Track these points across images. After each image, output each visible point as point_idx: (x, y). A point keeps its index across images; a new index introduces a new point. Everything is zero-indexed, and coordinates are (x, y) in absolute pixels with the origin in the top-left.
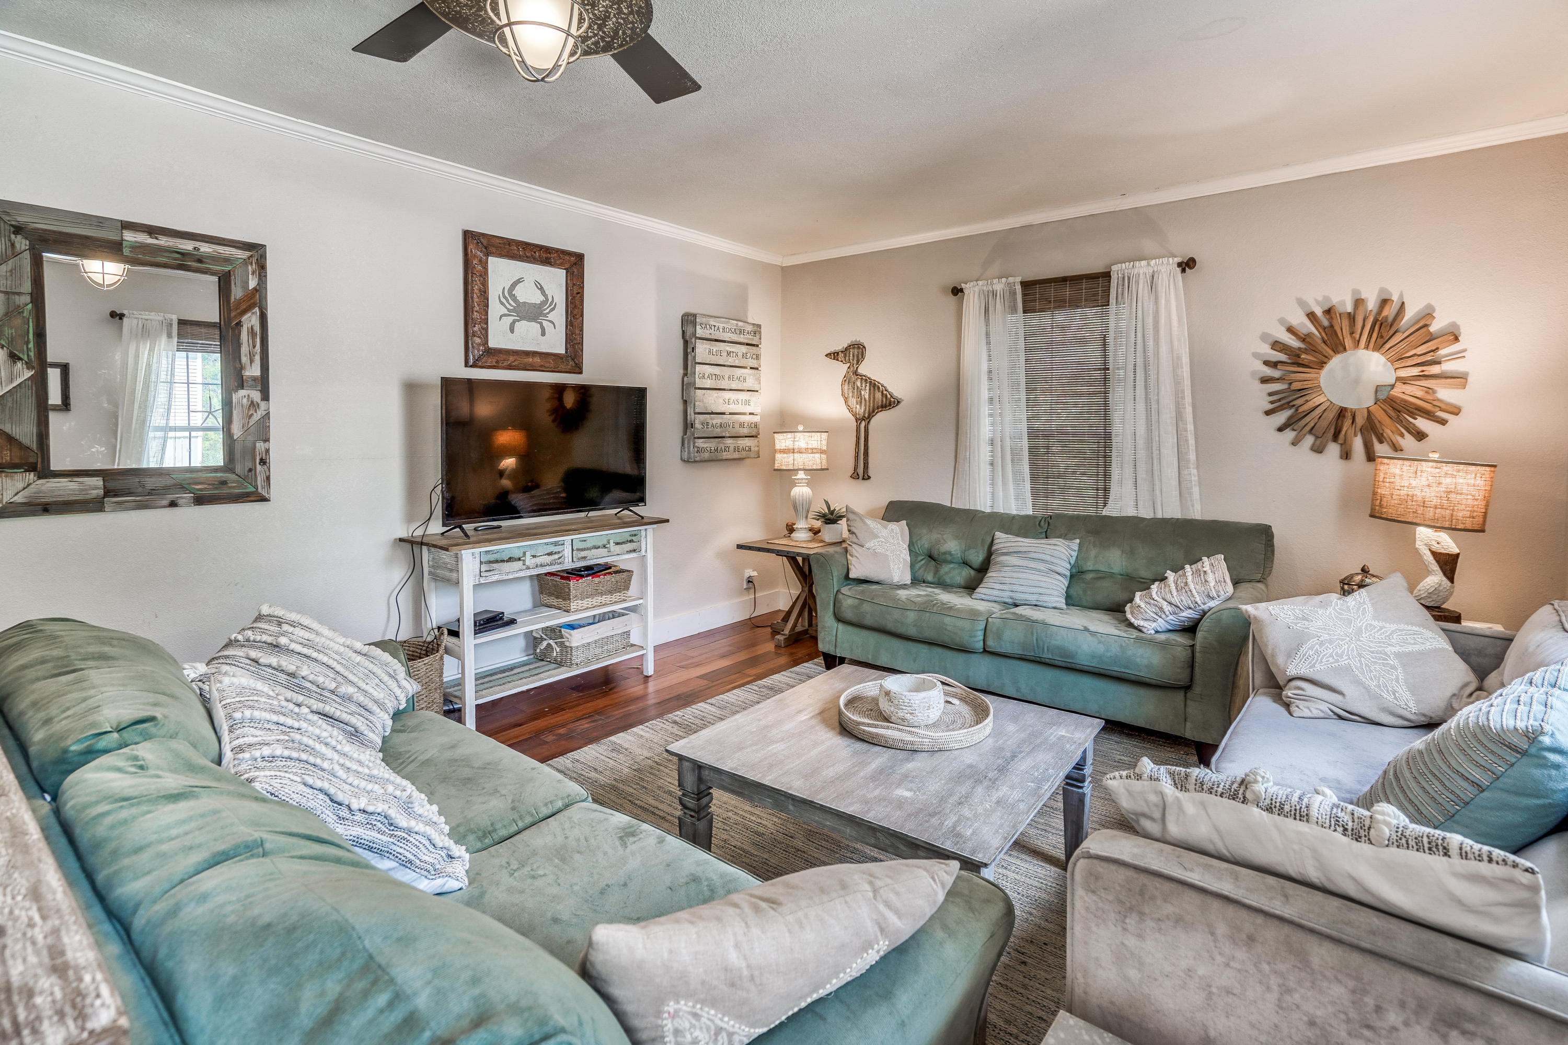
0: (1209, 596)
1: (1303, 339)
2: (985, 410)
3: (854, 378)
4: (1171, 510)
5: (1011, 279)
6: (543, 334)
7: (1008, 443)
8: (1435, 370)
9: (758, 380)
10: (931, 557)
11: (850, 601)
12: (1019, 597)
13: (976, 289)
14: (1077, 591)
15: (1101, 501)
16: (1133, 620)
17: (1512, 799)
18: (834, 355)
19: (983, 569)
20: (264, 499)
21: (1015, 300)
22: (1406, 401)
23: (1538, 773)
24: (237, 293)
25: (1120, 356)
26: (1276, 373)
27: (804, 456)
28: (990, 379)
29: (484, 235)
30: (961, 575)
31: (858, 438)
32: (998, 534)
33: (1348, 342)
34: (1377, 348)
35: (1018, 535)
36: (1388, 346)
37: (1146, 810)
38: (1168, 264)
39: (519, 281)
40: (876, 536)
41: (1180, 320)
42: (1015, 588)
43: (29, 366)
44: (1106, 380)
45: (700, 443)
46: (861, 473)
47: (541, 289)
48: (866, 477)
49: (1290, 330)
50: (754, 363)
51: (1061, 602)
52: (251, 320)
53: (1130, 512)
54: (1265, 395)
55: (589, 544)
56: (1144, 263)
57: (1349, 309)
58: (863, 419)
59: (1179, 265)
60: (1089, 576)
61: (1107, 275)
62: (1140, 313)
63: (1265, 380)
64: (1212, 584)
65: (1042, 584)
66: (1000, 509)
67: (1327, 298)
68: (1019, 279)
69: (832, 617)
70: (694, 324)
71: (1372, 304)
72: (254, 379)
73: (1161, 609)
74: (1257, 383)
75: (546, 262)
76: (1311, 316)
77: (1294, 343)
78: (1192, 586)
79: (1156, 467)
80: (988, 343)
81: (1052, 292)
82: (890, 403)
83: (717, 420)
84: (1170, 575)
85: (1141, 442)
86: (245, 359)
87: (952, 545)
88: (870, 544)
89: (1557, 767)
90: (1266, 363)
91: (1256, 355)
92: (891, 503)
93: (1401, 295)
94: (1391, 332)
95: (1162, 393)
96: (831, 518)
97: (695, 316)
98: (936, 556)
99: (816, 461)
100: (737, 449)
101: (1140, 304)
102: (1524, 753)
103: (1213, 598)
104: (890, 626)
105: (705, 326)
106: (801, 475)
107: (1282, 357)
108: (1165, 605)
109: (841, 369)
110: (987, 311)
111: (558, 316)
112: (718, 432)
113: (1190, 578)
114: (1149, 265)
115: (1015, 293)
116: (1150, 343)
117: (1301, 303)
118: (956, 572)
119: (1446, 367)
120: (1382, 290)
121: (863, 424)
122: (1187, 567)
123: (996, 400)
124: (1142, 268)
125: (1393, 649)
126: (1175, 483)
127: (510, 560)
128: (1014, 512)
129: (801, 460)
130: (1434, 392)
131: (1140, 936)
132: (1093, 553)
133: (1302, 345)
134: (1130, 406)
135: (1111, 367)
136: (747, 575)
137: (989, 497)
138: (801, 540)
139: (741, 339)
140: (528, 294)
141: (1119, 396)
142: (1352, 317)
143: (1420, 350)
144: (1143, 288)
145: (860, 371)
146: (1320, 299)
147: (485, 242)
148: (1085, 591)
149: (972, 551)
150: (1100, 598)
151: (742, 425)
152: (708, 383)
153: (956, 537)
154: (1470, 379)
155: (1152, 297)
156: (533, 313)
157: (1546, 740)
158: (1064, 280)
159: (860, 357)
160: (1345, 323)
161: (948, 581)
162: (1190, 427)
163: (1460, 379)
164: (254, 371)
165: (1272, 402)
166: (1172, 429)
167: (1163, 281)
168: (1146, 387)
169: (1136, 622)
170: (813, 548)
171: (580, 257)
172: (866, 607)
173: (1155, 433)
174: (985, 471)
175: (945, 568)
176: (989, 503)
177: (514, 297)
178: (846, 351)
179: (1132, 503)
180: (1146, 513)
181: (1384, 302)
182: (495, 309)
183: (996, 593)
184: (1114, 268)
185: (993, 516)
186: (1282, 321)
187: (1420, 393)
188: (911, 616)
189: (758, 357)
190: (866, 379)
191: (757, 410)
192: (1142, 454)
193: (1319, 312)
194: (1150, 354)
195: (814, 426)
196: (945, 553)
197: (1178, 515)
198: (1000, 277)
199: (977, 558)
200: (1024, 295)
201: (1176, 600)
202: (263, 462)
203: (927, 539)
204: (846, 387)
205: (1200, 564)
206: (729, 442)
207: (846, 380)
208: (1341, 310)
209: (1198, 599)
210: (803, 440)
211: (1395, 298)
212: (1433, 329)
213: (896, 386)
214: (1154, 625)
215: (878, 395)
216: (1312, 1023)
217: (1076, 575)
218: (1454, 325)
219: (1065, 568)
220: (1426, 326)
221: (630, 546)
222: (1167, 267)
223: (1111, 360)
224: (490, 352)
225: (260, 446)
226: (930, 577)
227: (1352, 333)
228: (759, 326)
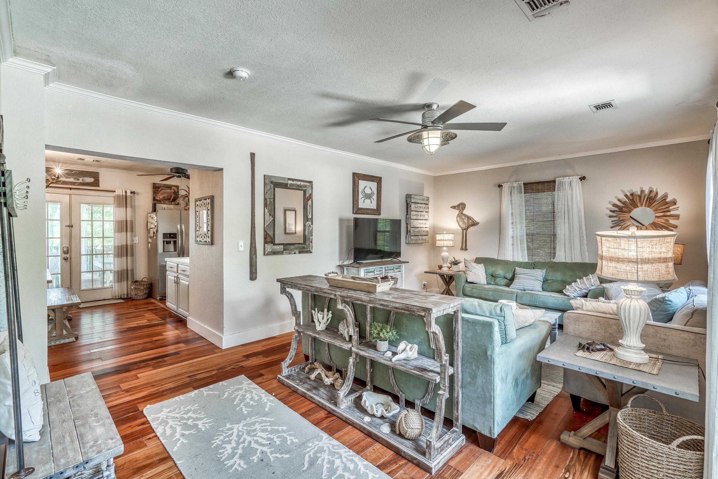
0: (592, 285)
1: (623, 203)
2: (510, 226)
3: (461, 215)
4: (578, 260)
5: (520, 182)
6: (371, 203)
7: (519, 237)
8: (668, 214)
9: (428, 216)
10: (492, 276)
11: (468, 289)
12: (526, 288)
13: (507, 185)
14: (546, 286)
15: (553, 257)
16: (566, 293)
17: (661, 313)
18: (454, 207)
19: (512, 280)
20: (311, 253)
21: (521, 189)
22: (659, 224)
23: (665, 306)
24: (307, 195)
25: (559, 207)
26: (614, 214)
27: (447, 242)
28: (512, 216)
29: (358, 174)
30: (504, 281)
31: (463, 236)
32: (517, 268)
33: (639, 204)
34: (649, 206)
35: (524, 268)
36: (652, 206)
37: (579, 306)
38: (576, 178)
39: (366, 187)
40: (475, 268)
41: (580, 197)
42: (524, 285)
43: (272, 217)
44: (554, 216)
45: (412, 237)
46: (464, 248)
47: (371, 189)
48: (466, 249)
49: (619, 200)
50: (427, 210)
51: (541, 290)
52: (310, 202)
53: (563, 261)
54: (610, 221)
55: (389, 269)
56: (567, 178)
57: (639, 194)
58: (465, 229)
59: (580, 178)
60: (549, 282)
61: (554, 181)
62: (566, 195)
63: (610, 217)
64: (593, 282)
65: (534, 284)
66: (516, 260)
67: (631, 190)
68: (523, 182)
69: (462, 294)
70: (411, 198)
71: (647, 192)
72: (310, 219)
73: (576, 289)
74: (608, 217)
75: (373, 181)
76: (626, 196)
77: (620, 204)
78: (586, 282)
79: (572, 245)
80: (511, 203)
81: (534, 187)
82: (475, 224)
83: (417, 230)
84: (578, 280)
85: (567, 237)
86: (308, 213)
87: (500, 272)
88: (473, 271)
89: (669, 304)
90: (611, 211)
91: (607, 208)
92: (477, 258)
93: (657, 189)
94: (653, 201)
95: (574, 220)
96: (456, 263)
97: (411, 195)
98: (494, 275)
99: (450, 243)
100: (422, 240)
101: (566, 191)
102: (663, 302)
103: (593, 286)
104: (483, 296)
105: (414, 198)
106: (445, 248)
107: (616, 209)
108: (577, 288)
109: (457, 212)
110: (511, 193)
111: (375, 197)
112: (417, 234)
113: (585, 280)
114: (569, 178)
115: (521, 187)
116: (570, 204)
117: (623, 191)
118: (502, 281)
119: (672, 213)
120: (650, 188)
121: (465, 231)
122: (584, 277)
123: (514, 223)
124: (567, 179)
125: (646, 294)
126: (579, 251)
127: (371, 272)
128: (521, 261)
129: (446, 243)
130: (668, 221)
131: (579, 325)
132: (551, 274)
133: (623, 205)
134: (563, 225)
135: (556, 212)
136: (424, 283)
137: (512, 256)
138: (445, 270)
139: (424, 202)
140: (368, 191)
141: (558, 221)
142: (640, 197)
143: (663, 207)
144: (567, 186)
145: (464, 213)
146: (629, 190)
147: (358, 175)
148: (548, 286)
149: (508, 274)
150: (554, 288)
151: (424, 231)
152: (415, 217)
153: (501, 269)
154: (680, 217)
155: (571, 189)
156: (368, 196)
157: (667, 298)
158: (539, 183)
159: (464, 208)
160: (638, 198)
161: (499, 284)
162: (584, 232)
163: (677, 217)
164: (310, 217)
165: (613, 224)
166: (578, 233)
167: (574, 184)
168: (569, 219)
169: (567, 294)
170: (450, 273)
171: (381, 178)
172: (475, 290)
173: (572, 234)
174: (510, 247)
175: (498, 280)
176: (512, 258)
177: (364, 192)
178: (458, 206)
179: (564, 258)
180: (569, 261)
181: (651, 192)
182: (361, 196)
183: (518, 286)
184: (557, 179)
185: (514, 262)
186: (616, 197)
187: (663, 221)
188: (491, 293)
189: (428, 208)
190: (465, 215)
191: (428, 226)
192: (567, 242)
193: (629, 194)
194: (570, 207)
195: (449, 232)
196: (498, 275)
197: (580, 261)
198: (516, 182)
199: (509, 276)
200: (524, 188)
201: (580, 287)
202: (311, 242)
203: (491, 270)
204: (458, 218)
205: (588, 277)
206: (420, 237)
207: (458, 216)
208: (636, 194)
209: (588, 286)
210: (447, 237)
211: (655, 190)
212: (667, 201)
213: (477, 217)
214: (573, 294)
215: (470, 221)
216: (610, 334)
217: (545, 281)
218: (674, 199)
219: (541, 278)
220: (665, 199)
221: (398, 270)
222: (575, 180)
223: (556, 210)
224: (359, 209)
225: (311, 237)
226: (492, 283)
227: (640, 202)
228: (429, 198)
